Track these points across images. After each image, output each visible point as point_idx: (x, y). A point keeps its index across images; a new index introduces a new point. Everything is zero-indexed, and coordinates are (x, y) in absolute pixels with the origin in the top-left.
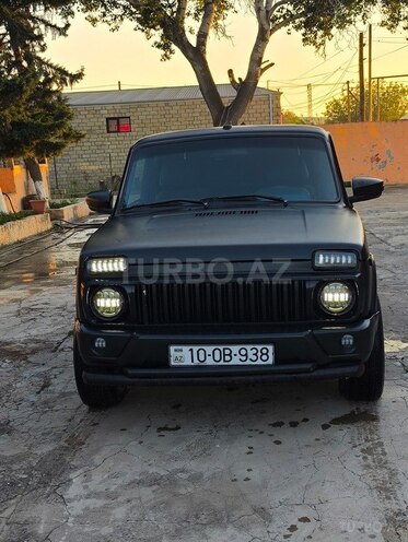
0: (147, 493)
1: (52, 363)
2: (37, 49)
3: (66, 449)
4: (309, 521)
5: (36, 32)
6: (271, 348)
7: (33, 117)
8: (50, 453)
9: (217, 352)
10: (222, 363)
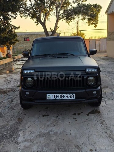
0: (42, 139)
1: (13, 95)
2: (9, 22)
3: (18, 123)
4: (93, 151)
5: (9, 18)
6: (74, 95)
7: (9, 36)
8: (13, 125)
9: (60, 96)
10: (61, 99)
